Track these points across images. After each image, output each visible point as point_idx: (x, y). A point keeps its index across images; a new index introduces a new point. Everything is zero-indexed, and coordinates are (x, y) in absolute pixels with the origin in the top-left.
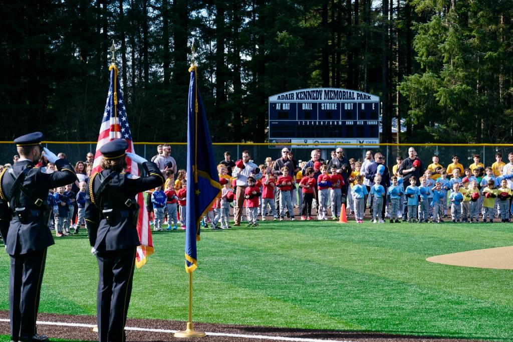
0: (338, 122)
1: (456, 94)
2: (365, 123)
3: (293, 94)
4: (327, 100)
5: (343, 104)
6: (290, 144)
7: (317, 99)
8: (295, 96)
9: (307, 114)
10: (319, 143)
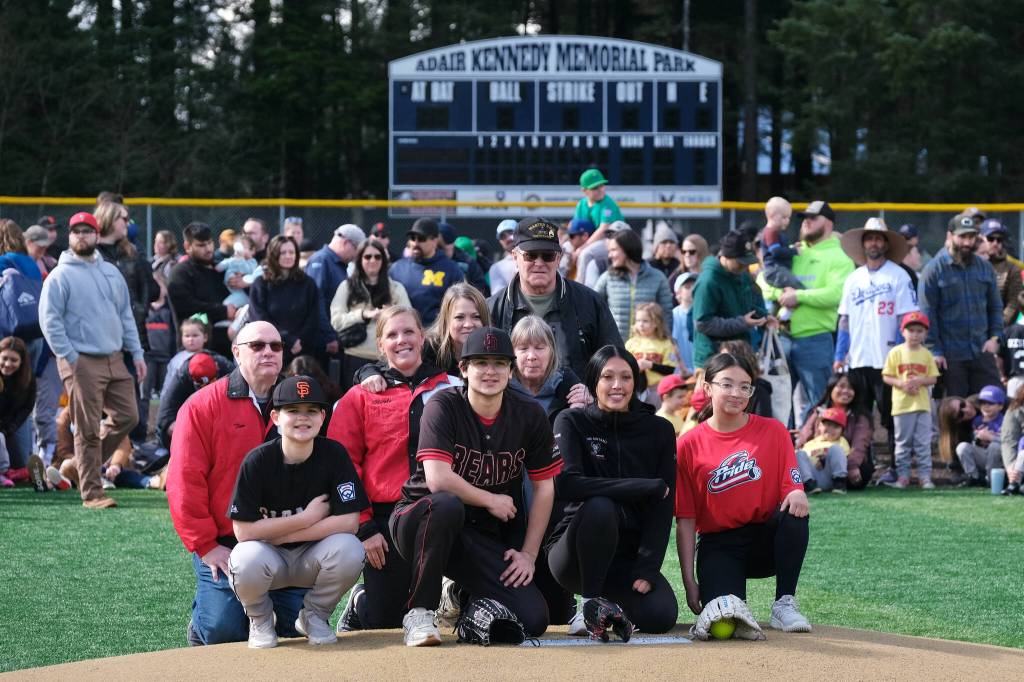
0: (596, 140)
1: (943, 53)
2: (679, 141)
3: (462, 54)
4: (564, 73)
5: (613, 86)
6: (451, 203)
7: (535, 68)
8: (469, 61)
9: (505, 116)
10: (538, 199)
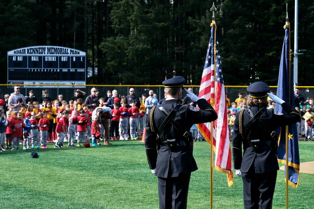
0: (57, 70)
1: (140, 51)
2: (76, 70)
3: (25, 50)
4: (49, 54)
5: (60, 57)
6: (22, 85)
7: (42, 53)
8: (26, 51)
9: (35, 64)
10: (43, 84)
